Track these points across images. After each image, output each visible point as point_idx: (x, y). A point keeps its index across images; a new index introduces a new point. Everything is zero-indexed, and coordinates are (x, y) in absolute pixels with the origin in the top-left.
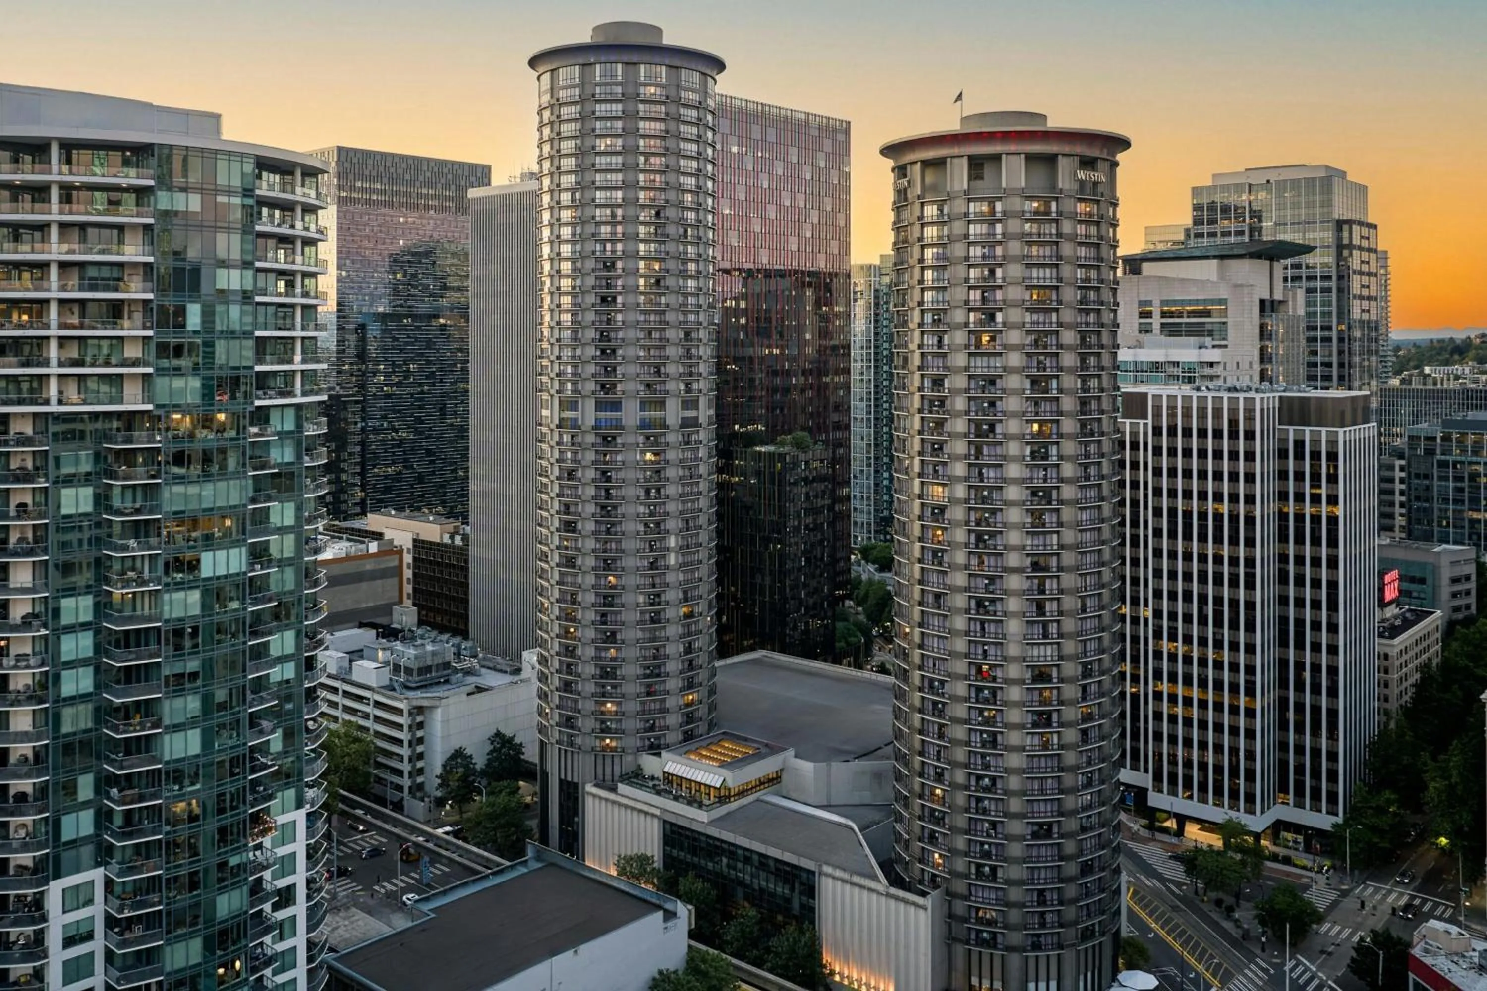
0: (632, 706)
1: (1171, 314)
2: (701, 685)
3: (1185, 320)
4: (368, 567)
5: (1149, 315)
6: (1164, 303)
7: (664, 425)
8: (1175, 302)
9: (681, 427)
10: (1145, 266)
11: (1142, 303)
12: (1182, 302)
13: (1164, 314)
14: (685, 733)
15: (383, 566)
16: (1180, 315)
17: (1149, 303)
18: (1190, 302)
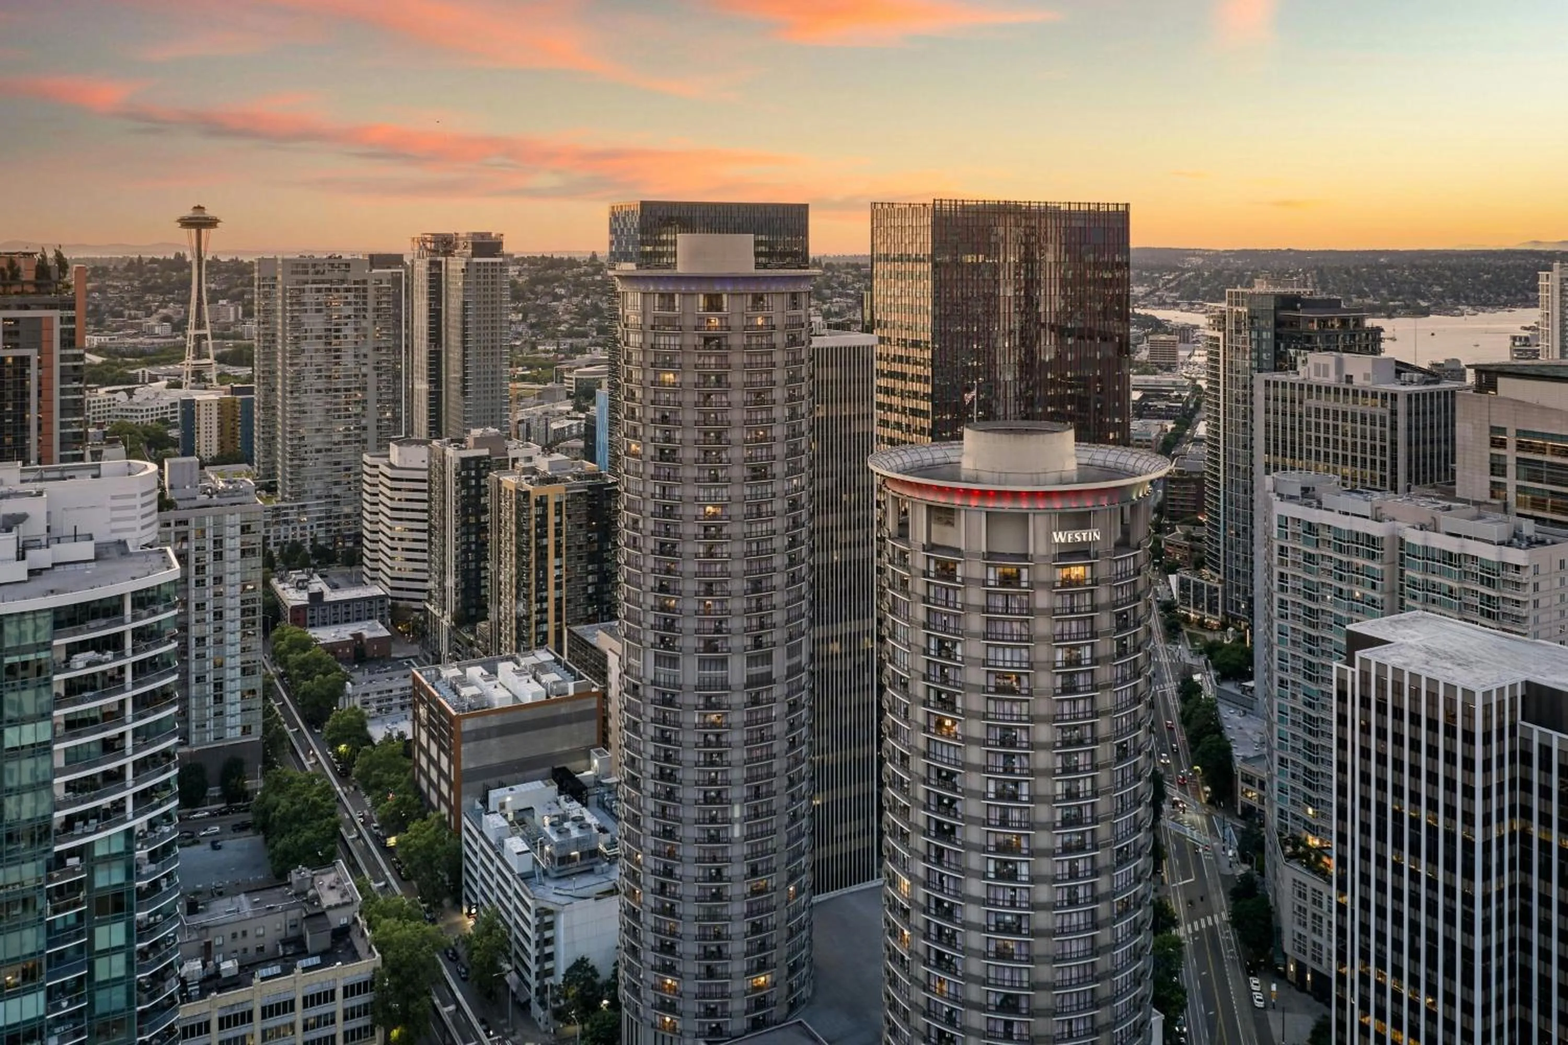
0: (692, 986)
1: (1531, 448)
2: (775, 966)
3: (1548, 458)
4: (563, 711)
5: (1502, 444)
6: (1519, 433)
7: (725, 686)
8: (1534, 434)
9: (747, 687)
10: (1501, 381)
11: (1493, 429)
12: (1543, 436)
13: (1520, 446)
14: (755, 1020)
15: (580, 709)
16: (1542, 450)
17: (1503, 430)
18: (1553, 437)
